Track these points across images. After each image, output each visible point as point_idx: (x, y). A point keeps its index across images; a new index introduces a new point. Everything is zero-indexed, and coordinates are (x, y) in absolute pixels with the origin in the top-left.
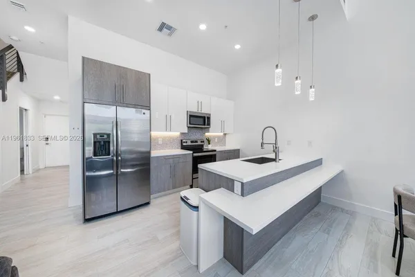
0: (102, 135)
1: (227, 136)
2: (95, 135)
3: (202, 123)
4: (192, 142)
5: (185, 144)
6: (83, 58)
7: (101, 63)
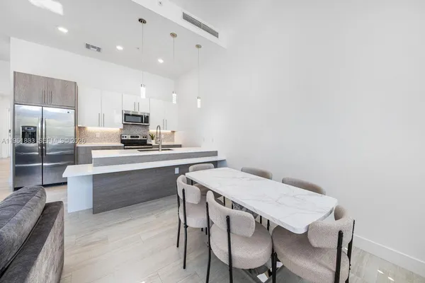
0: (29, 127)
1: (175, 133)
2: (23, 128)
3: (140, 121)
4: (131, 137)
5: (124, 138)
6: (15, 72)
7: (30, 75)
